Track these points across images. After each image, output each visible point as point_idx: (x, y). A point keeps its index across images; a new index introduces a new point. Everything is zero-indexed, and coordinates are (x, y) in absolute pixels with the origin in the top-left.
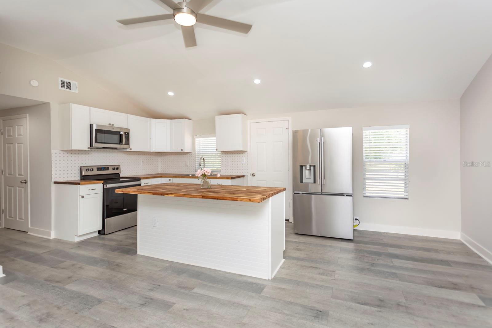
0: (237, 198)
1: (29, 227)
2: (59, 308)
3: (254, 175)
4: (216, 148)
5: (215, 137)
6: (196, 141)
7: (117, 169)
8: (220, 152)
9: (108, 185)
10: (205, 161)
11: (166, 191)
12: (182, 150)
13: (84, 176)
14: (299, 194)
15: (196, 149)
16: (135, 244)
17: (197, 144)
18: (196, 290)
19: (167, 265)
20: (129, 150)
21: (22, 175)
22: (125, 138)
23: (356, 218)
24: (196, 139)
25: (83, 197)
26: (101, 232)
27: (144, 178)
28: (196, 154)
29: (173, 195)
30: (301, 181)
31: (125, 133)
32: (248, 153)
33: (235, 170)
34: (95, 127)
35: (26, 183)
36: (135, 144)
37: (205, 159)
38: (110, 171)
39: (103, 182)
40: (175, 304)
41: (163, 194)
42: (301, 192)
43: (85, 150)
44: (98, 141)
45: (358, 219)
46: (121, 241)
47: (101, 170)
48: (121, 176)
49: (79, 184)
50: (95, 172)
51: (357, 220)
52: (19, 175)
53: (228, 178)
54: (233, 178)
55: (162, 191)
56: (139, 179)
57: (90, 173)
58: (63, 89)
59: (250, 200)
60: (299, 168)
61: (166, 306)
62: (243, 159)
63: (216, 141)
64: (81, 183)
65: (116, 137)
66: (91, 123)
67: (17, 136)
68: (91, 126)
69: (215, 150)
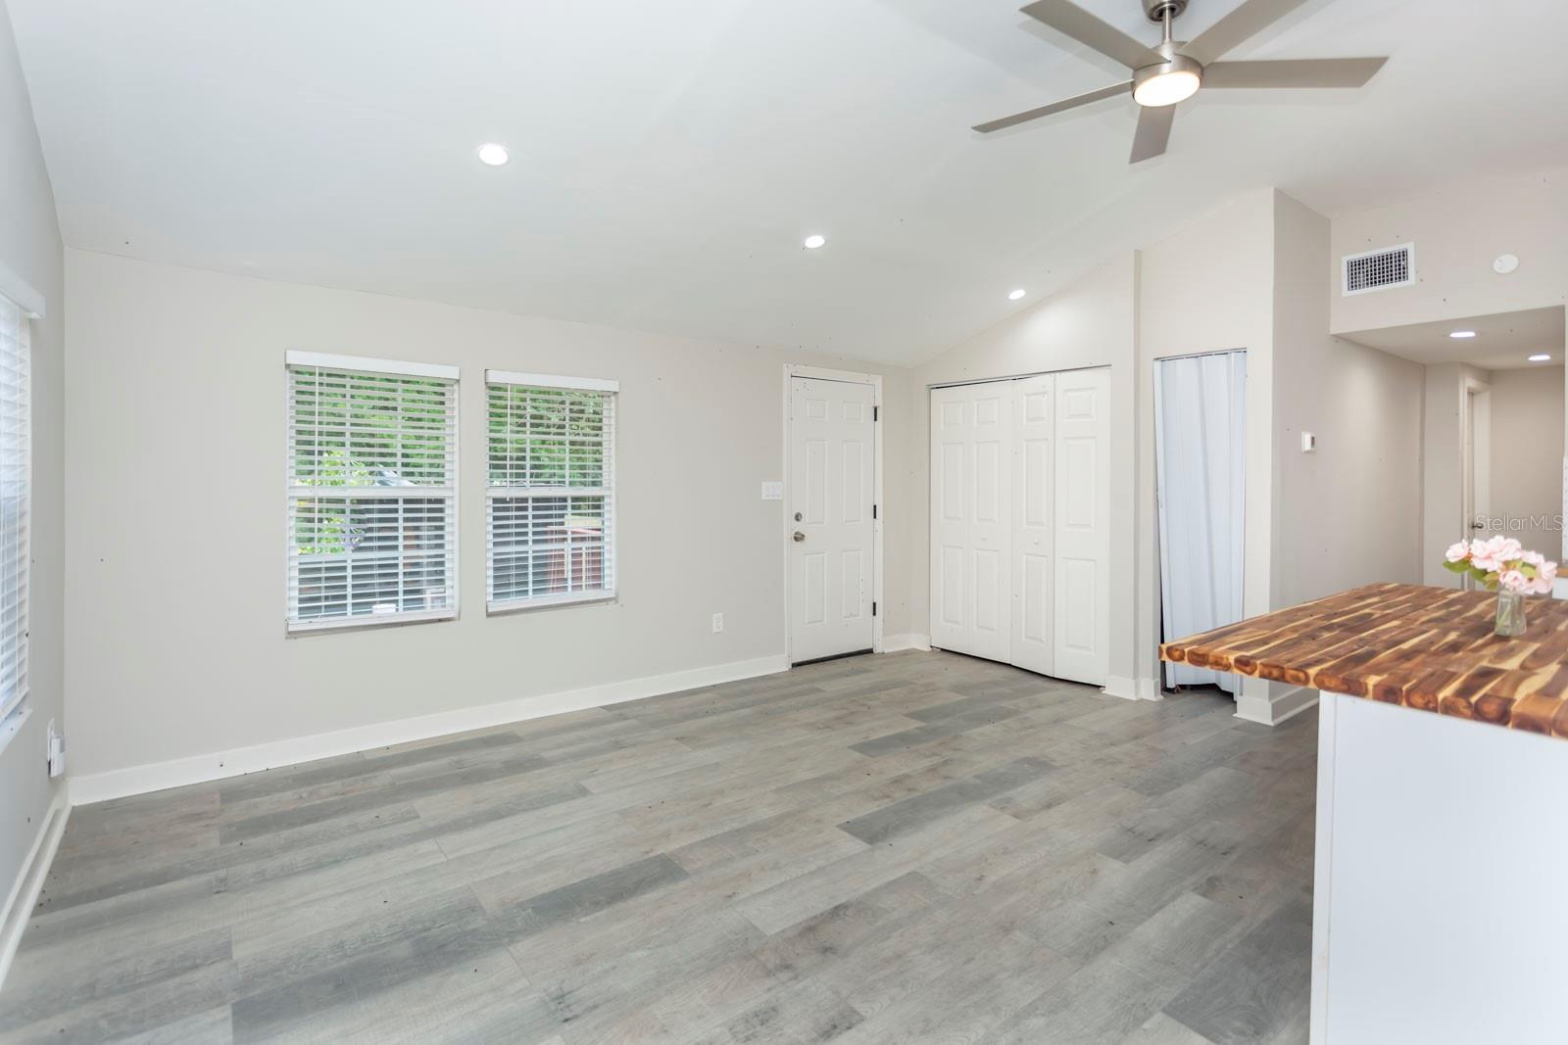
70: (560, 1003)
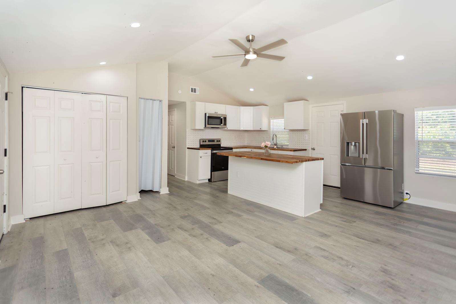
0: (280, 161)
1: (176, 173)
2: (192, 207)
3: (313, 149)
4: (284, 128)
5: (283, 119)
6: (271, 122)
7: (219, 141)
8: (288, 130)
9: (214, 151)
10: (277, 137)
11: (242, 155)
12: (260, 129)
13: (202, 145)
14: (345, 165)
15: (271, 128)
16: (227, 189)
17: (272, 124)
18: (256, 213)
19: (243, 200)
20: (226, 129)
21: (172, 143)
22: (224, 121)
23: (407, 192)
24: (271, 120)
25: (201, 157)
26: (210, 180)
27: (235, 148)
28: (271, 131)
29: (246, 157)
30: (348, 155)
31: (224, 118)
32: (309, 131)
33: (299, 144)
34: (207, 115)
35: (174, 148)
36: (230, 125)
37: (277, 135)
38: (215, 143)
39: (211, 149)
40: (243, 216)
41: (240, 157)
42: (347, 164)
43: (202, 129)
44: (209, 124)
45: (409, 193)
46: (220, 186)
47: (210, 142)
48: (222, 146)
49: (199, 149)
50: (207, 143)
51: (408, 195)
52: (171, 143)
53: (291, 151)
54: (295, 150)
55: (241, 155)
56: (231, 149)
57: (204, 143)
58: (192, 93)
59: (287, 162)
60: (346, 144)
61: (239, 216)
62: (306, 136)
63: (284, 122)
64: (200, 149)
65: (219, 120)
66: (206, 113)
67: (170, 121)
68: (206, 114)
69: (284, 129)
70: (350, 292)
